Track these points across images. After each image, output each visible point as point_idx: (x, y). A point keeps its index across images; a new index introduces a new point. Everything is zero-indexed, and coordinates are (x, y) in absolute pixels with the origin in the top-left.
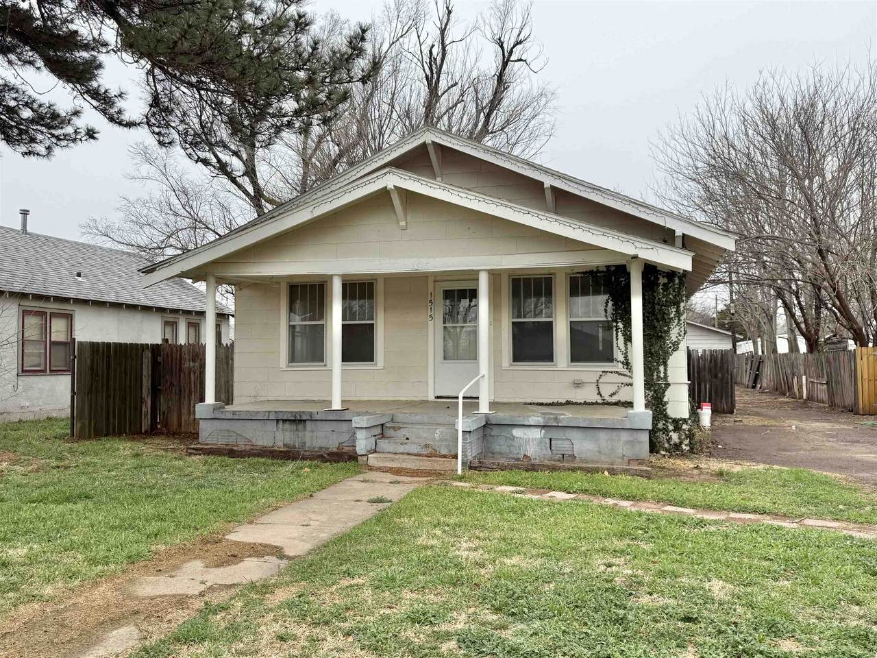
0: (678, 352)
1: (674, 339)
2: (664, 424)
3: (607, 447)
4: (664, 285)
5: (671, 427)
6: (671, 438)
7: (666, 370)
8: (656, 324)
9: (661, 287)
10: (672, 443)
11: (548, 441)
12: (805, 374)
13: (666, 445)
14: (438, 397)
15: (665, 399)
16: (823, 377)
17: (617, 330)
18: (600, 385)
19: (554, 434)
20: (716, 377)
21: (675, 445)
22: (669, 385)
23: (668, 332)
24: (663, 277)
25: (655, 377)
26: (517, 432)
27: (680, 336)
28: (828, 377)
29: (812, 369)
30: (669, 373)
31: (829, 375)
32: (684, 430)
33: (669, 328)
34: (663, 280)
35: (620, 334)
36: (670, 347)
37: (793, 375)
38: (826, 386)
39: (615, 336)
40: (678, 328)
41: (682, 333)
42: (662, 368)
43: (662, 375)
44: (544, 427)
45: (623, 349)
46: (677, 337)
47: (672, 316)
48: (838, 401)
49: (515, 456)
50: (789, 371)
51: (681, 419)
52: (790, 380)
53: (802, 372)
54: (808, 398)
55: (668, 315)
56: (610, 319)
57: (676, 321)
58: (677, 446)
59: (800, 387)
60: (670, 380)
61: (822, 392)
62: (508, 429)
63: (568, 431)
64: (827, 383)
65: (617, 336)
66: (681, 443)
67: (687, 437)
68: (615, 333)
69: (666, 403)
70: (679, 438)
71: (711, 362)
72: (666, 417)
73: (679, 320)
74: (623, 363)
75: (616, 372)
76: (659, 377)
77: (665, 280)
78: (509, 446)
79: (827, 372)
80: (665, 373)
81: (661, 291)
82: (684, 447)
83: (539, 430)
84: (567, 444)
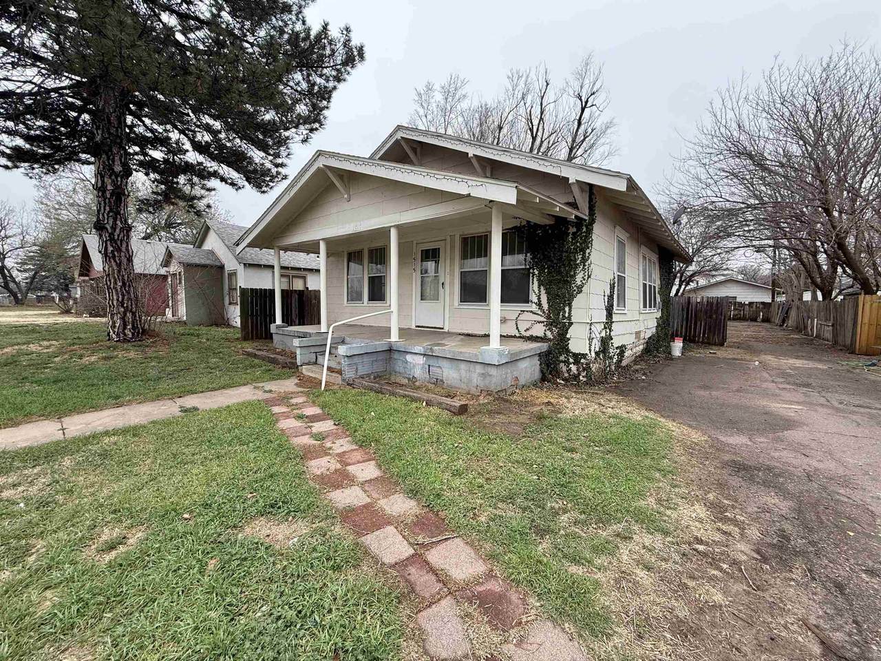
0: (581, 294)
1: (579, 283)
2: (565, 357)
3: (466, 377)
4: (574, 234)
5: (571, 360)
6: (570, 369)
7: (570, 310)
8: (562, 269)
9: (571, 236)
10: (571, 374)
11: (427, 367)
12: (817, 318)
13: (566, 375)
14: (418, 327)
15: (568, 336)
16: (830, 320)
17: (533, 276)
18: (519, 323)
19: (431, 362)
20: (711, 317)
21: (574, 375)
22: (572, 323)
23: (574, 275)
24: (573, 227)
25: (561, 317)
26: (409, 358)
27: (584, 280)
28: (834, 320)
29: (822, 314)
30: (573, 313)
31: (835, 319)
32: (583, 364)
33: (575, 273)
34: (572, 230)
35: (535, 279)
36: (575, 290)
37: (809, 318)
38: (831, 328)
39: (531, 281)
40: (582, 272)
41: (586, 278)
42: (567, 309)
43: (567, 315)
44: (425, 355)
45: (537, 292)
46: (581, 281)
47: (578, 262)
48: (840, 339)
49: (407, 376)
50: (805, 315)
51: (580, 354)
52: (806, 320)
53: (815, 316)
54: (816, 337)
55: (576, 260)
56: (528, 267)
57: (582, 267)
58: (576, 377)
59: (813, 327)
60: (573, 320)
61: (828, 333)
62: (405, 354)
63: (440, 360)
64: (833, 325)
65: (533, 280)
66: (579, 374)
67: (584, 369)
68: (531, 278)
69: (569, 339)
70: (577, 370)
71: (707, 305)
72: (568, 351)
73: (584, 265)
74: (536, 304)
75: (531, 312)
76: (564, 316)
77: (574, 230)
78: (404, 368)
79: (834, 317)
80: (570, 313)
81: (570, 240)
82: (581, 378)
83: (422, 357)
84: (438, 370)
